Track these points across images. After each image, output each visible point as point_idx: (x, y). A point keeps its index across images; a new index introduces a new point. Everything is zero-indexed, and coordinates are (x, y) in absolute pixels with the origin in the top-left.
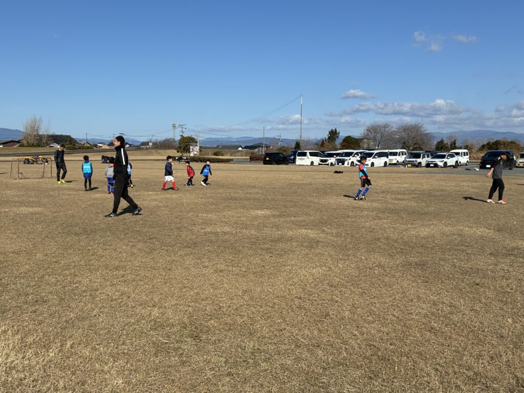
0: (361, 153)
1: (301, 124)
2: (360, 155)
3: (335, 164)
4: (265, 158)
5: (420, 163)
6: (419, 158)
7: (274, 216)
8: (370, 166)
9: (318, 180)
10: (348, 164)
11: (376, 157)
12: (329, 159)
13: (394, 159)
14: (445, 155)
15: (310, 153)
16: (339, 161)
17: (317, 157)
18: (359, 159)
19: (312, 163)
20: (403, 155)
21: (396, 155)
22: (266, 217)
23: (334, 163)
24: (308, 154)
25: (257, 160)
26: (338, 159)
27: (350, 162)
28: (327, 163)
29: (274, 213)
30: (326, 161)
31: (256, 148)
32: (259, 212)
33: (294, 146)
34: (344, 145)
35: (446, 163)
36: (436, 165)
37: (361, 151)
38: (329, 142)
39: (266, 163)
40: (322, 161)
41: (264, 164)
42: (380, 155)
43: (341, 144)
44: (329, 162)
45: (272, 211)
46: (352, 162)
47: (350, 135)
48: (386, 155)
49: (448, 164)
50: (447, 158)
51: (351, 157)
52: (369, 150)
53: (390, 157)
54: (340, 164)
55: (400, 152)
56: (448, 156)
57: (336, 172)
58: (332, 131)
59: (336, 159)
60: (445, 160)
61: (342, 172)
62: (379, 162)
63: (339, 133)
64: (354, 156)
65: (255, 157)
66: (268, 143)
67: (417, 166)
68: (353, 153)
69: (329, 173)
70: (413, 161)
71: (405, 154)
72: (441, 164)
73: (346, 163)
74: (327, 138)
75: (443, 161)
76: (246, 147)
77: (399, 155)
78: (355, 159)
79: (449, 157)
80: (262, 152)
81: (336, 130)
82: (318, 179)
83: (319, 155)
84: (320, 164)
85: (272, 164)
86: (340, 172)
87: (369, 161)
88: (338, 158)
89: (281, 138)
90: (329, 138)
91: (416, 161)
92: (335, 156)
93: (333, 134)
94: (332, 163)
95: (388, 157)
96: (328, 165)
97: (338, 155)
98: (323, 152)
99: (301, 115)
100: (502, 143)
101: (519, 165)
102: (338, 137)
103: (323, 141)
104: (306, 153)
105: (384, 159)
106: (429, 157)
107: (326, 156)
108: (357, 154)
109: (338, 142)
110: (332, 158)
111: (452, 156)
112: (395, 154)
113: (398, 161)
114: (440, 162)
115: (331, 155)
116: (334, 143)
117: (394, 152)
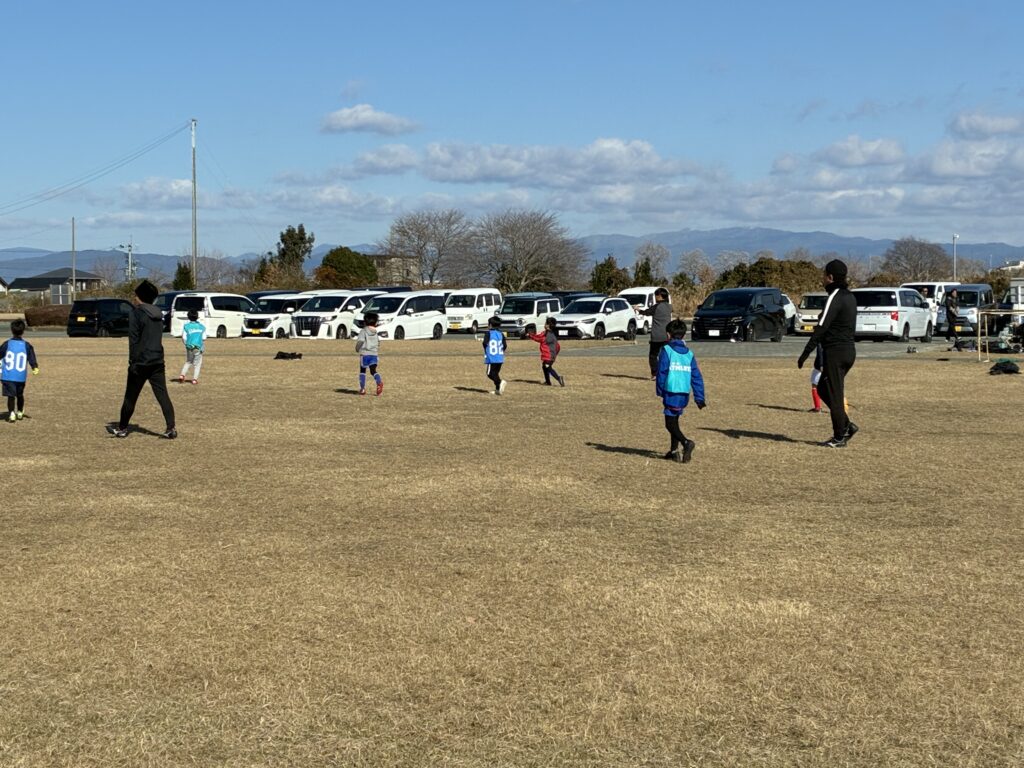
0: (366, 299)
1: (194, 208)
2: (363, 305)
3: (291, 333)
4: (74, 317)
5: (532, 327)
6: (530, 312)
7: (60, 470)
8: (391, 336)
9: (221, 379)
10: (329, 333)
11: (410, 310)
12: (271, 316)
13: (466, 316)
14: (598, 305)
15: (213, 299)
16: (304, 324)
17: (234, 313)
18: (361, 317)
19: (222, 329)
20: (489, 303)
21: (471, 305)
22: (35, 472)
23: (287, 331)
24: (208, 303)
25: (48, 323)
26: (298, 318)
27: (335, 325)
28: (267, 330)
29: (61, 462)
30: (263, 323)
31: (48, 287)
32: (21, 462)
33: (171, 278)
34: (327, 277)
35: (601, 325)
36: (574, 333)
37: (367, 293)
38: (281, 266)
39: (75, 331)
40: (250, 323)
41: (72, 334)
42: (422, 305)
43: (318, 272)
44: (273, 327)
45: (56, 457)
46: (342, 327)
47: (344, 245)
48: (438, 304)
49: (608, 330)
50: (604, 312)
51: (337, 311)
52: (391, 290)
53: (451, 311)
54: (305, 332)
55: (480, 296)
56: (608, 304)
57: (281, 356)
58: (290, 232)
59: (293, 318)
60: (599, 317)
61: (300, 356)
62: (420, 325)
63: (311, 240)
64: (345, 309)
65: (44, 315)
66: (87, 268)
67: (523, 337)
68: (343, 299)
69: (262, 359)
70: (513, 322)
71: (498, 302)
72: (588, 329)
73: (323, 329)
74: (275, 252)
75: (592, 321)
76: (19, 283)
77: (480, 304)
78: (349, 318)
79: (608, 310)
80: (65, 298)
81: (301, 229)
82: (222, 374)
83: (242, 304)
84: (245, 334)
85: (94, 335)
86: (293, 356)
87: (388, 322)
88: (300, 313)
89: (134, 252)
90: (283, 253)
91: (520, 321)
92: (290, 309)
93: (295, 242)
94: (281, 331)
95: (444, 312)
96: (269, 334)
97: (298, 304)
98: (255, 297)
99: (194, 182)
100: (775, 265)
101: (802, 328)
102: (308, 251)
103: (263, 262)
104: (202, 299)
105: (432, 317)
106: (557, 310)
107: (265, 310)
108: (355, 301)
109: (311, 264)
110: (281, 315)
111: (619, 306)
112: (466, 302)
113: (475, 323)
114: (583, 323)
115: (278, 307)
116: (298, 268)
117: (464, 297)
